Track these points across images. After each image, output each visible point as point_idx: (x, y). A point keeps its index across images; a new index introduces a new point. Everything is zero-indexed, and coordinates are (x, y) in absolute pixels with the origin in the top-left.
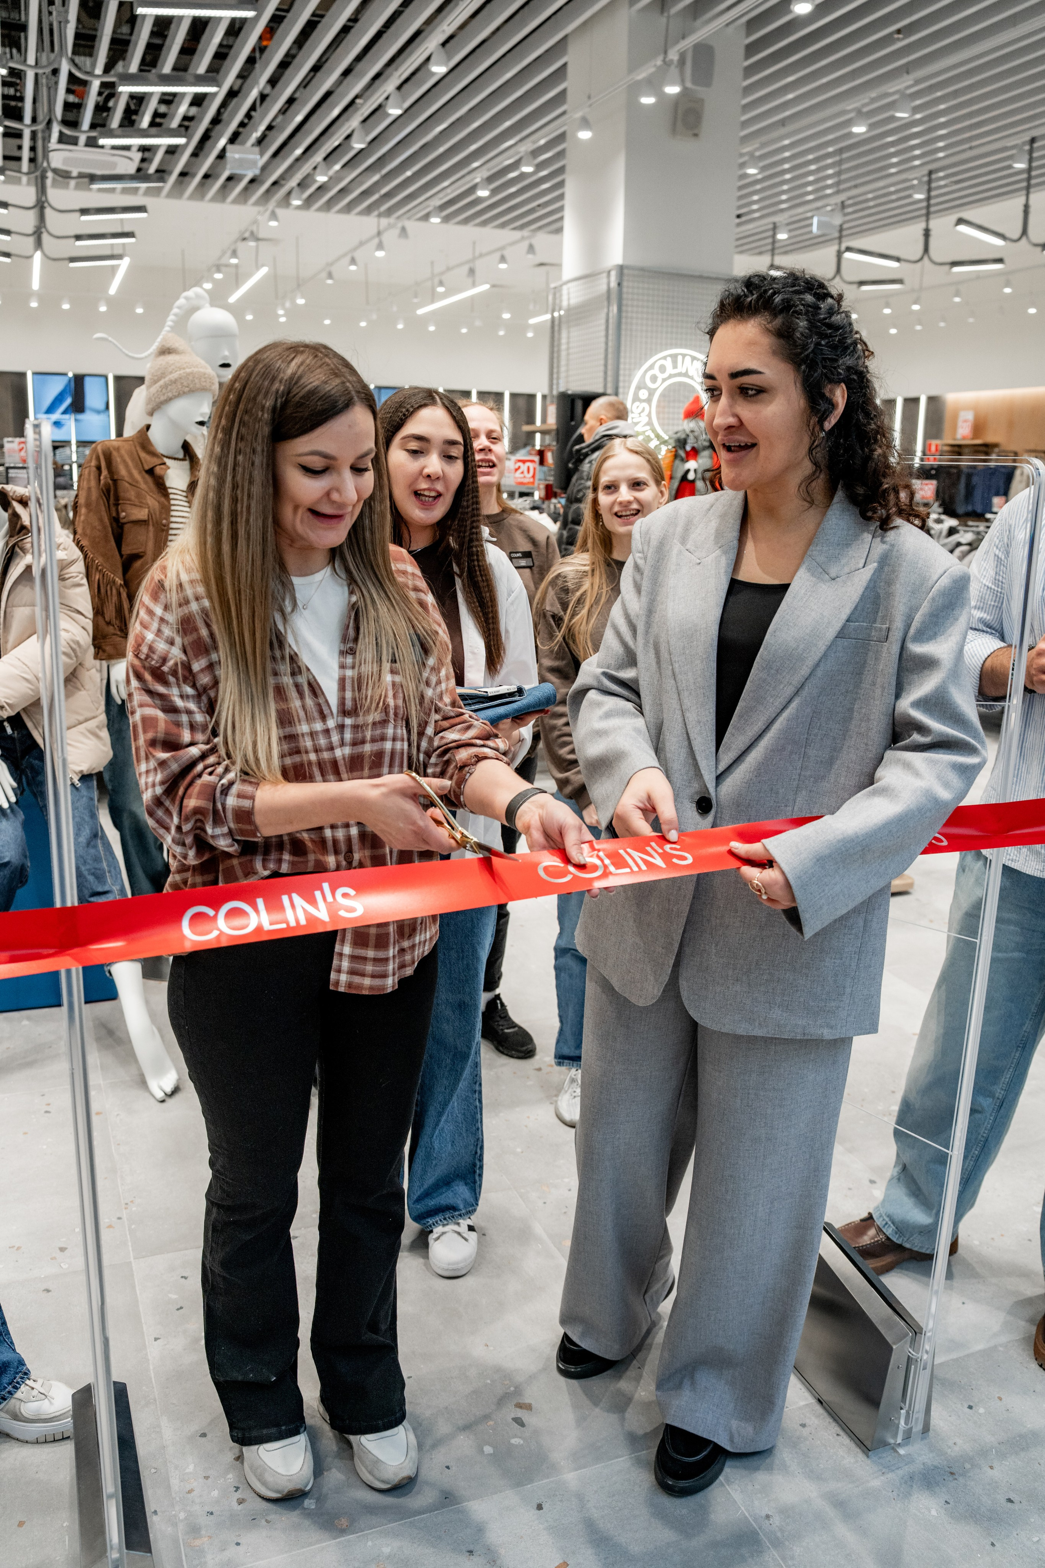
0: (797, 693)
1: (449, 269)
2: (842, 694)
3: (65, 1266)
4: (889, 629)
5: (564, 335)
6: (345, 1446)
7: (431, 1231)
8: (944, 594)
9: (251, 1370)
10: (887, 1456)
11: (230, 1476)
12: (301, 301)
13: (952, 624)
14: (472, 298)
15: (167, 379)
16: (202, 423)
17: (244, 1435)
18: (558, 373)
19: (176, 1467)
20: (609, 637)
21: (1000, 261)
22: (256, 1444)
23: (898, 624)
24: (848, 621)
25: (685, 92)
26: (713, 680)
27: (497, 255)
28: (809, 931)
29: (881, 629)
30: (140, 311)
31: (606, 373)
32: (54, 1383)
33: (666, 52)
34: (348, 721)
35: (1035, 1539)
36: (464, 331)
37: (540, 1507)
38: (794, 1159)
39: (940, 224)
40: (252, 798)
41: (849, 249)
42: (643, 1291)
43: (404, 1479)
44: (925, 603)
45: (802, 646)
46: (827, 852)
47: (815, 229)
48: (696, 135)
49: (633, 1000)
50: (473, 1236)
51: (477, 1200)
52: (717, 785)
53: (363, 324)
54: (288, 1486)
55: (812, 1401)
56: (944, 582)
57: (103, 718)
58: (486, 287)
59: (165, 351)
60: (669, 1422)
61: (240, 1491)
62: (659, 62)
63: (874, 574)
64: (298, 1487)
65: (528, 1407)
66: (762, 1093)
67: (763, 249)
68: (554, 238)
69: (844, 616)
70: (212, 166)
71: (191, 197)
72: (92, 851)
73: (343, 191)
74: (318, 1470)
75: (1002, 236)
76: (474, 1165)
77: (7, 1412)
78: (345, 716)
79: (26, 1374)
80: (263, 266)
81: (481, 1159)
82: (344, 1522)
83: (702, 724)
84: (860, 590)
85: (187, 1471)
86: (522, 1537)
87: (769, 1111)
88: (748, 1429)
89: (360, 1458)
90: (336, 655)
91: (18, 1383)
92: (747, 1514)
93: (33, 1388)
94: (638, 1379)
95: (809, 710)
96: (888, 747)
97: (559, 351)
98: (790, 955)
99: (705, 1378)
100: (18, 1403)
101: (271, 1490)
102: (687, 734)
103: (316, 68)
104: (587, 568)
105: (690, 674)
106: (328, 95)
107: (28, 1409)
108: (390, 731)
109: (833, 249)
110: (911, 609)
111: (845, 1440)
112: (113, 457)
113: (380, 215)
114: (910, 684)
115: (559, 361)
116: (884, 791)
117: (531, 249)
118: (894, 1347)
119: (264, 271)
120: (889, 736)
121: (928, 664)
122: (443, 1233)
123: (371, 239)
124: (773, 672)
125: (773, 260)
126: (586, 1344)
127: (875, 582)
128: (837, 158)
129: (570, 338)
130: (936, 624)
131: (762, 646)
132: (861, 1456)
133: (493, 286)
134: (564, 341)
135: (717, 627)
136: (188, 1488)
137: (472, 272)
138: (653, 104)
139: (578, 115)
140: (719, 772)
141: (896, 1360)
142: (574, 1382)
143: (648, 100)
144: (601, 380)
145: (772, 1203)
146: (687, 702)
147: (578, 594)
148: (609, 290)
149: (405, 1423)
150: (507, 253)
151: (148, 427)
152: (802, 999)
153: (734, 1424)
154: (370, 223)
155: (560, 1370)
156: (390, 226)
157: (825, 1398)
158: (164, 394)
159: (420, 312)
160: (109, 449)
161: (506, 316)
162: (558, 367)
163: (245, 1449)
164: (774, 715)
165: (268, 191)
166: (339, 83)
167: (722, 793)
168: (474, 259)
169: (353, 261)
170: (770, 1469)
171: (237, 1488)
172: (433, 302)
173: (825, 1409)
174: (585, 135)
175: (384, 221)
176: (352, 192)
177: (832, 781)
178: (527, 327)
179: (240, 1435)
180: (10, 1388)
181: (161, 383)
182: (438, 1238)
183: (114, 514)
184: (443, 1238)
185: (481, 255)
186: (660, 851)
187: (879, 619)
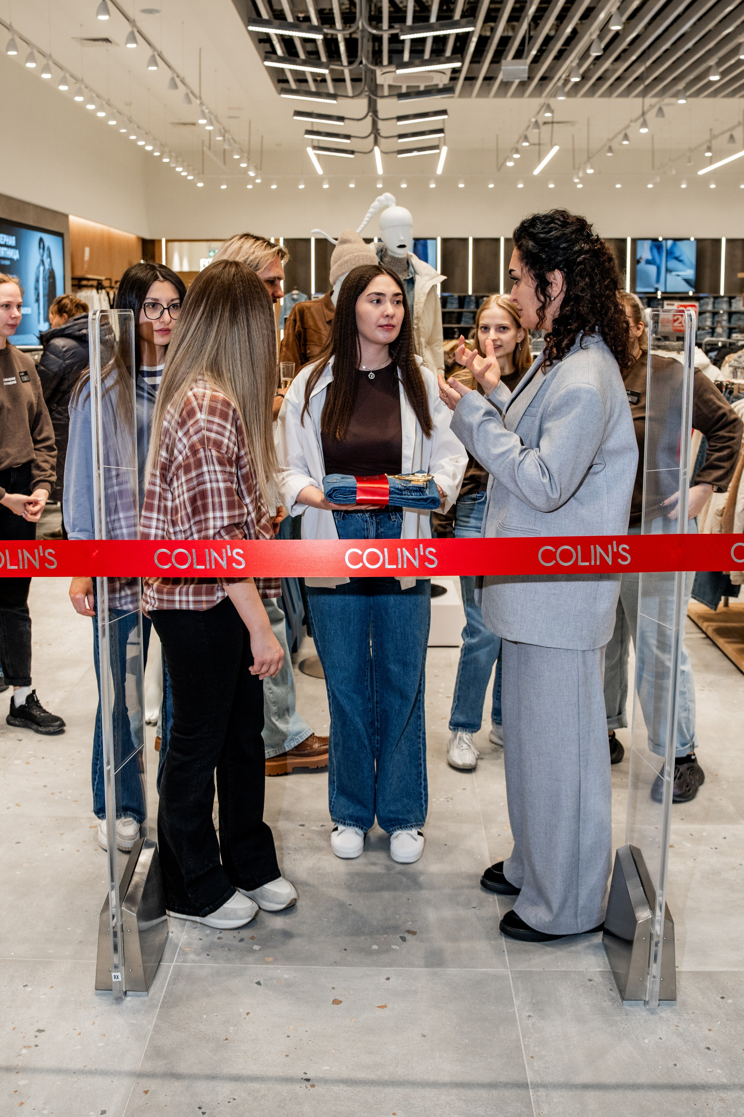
1: (714, 137)
12: (590, 171)
15: (342, 260)
30: (461, 186)
50: (421, 838)
51: (424, 817)
53: (650, 186)
59: (343, 241)
80: (555, 145)
112: (305, 314)
118: (639, 922)
119: (557, 149)
122: (402, 836)
123: (637, 120)
137: (732, 139)
141: (641, 933)
156: (651, 108)
159: (699, 173)
160: (303, 308)
168: (736, 126)
169: (626, 137)
172: (706, 165)
183: (303, 351)
184: (402, 839)
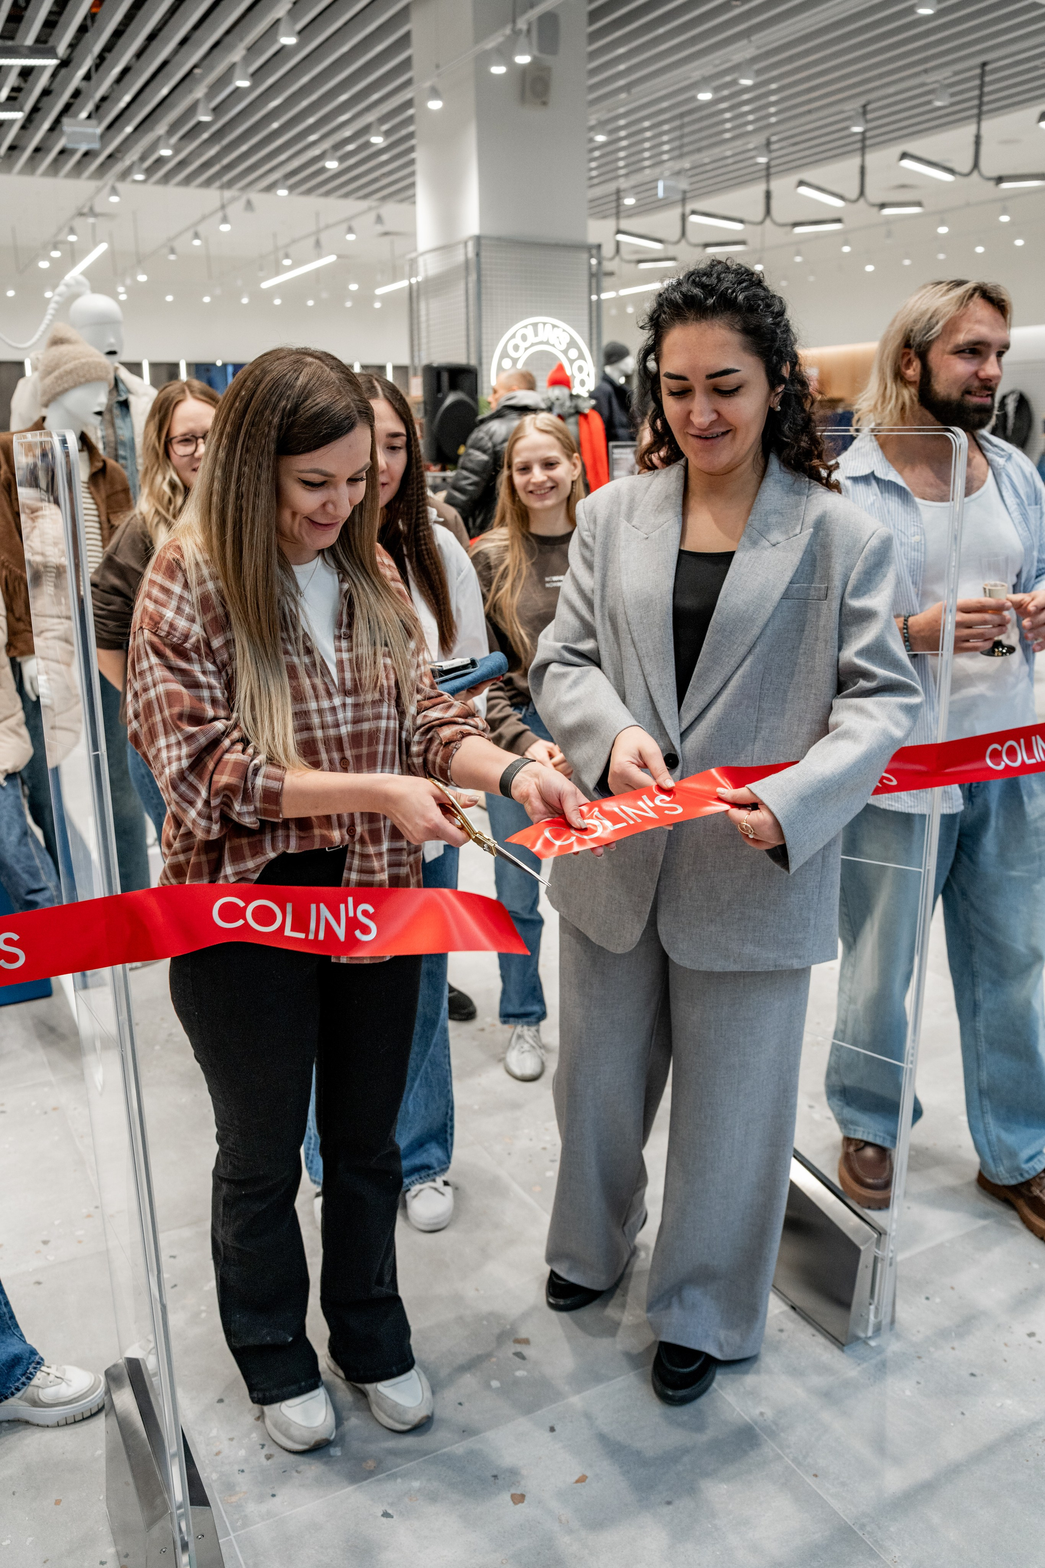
0: (749, 652)
1: (294, 241)
2: (789, 650)
3: (51, 1258)
4: (827, 588)
5: (423, 305)
6: (359, 1396)
7: (409, 1190)
8: (874, 554)
9: (268, 1334)
10: (860, 1349)
11: (254, 1435)
12: (142, 278)
13: (882, 580)
14: (318, 271)
16: (99, 413)
17: (264, 1395)
18: (419, 344)
19: (200, 1433)
20: (562, 611)
21: (838, 221)
22: (277, 1402)
23: (837, 583)
24: (791, 583)
25: (535, 62)
26: (671, 646)
27: (344, 227)
28: (794, 866)
29: (820, 589)
31: (468, 343)
32: (67, 1367)
33: (514, 22)
34: (349, 700)
35: (999, 1404)
36: (310, 303)
37: (552, 1429)
38: (765, 1082)
39: (779, 185)
40: (281, 780)
41: (694, 212)
42: (622, 1222)
43: (423, 1418)
44: (859, 563)
45: (751, 609)
46: (810, 792)
47: (661, 193)
48: (544, 103)
49: (611, 949)
50: (448, 1190)
51: (449, 1157)
52: (682, 741)
53: (207, 299)
54: (313, 1438)
55: (786, 1308)
56: (874, 542)
57: (21, 715)
58: (332, 258)
59: (57, 341)
60: (664, 1339)
61: (266, 1448)
62: (508, 31)
63: (810, 539)
64: (324, 1437)
65: (526, 1342)
66: (734, 1024)
67: (608, 212)
68: (405, 206)
69: (787, 579)
70: (44, 139)
71: (22, 172)
72: (24, 849)
73: (182, 164)
74: (339, 1421)
75: (842, 197)
76: (446, 1125)
77: (26, 1400)
78: (346, 695)
79: (39, 1363)
80: (101, 242)
81: (452, 1120)
82: (371, 1464)
83: (664, 687)
84: (800, 555)
85: (212, 1435)
86: (540, 1458)
87: (741, 1040)
88: (735, 1337)
89: (378, 1405)
90: (331, 639)
91: (31, 1373)
92: (742, 1414)
93: (49, 1374)
94: (623, 1306)
95: (761, 666)
96: (834, 697)
97: (419, 323)
98: (758, 893)
99: (693, 1294)
100: (35, 1390)
101: (295, 1441)
102: (651, 697)
103: (152, 37)
104: (507, 543)
105: (649, 641)
106: (165, 64)
107: (47, 1394)
108: (384, 710)
109: (676, 212)
110: (847, 568)
111: (821, 1339)
113: (222, 187)
114: (850, 636)
115: (419, 334)
116: (847, 735)
117: (379, 219)
118: (862, 1248)
119: (103, 247)
120: (834, 685)
121: (866, 616)
122: (421, 1190)
123: (214, 212)
124: (726, 634)
125: (618, 224)
126: (573, 1278)
127: (812, 546)
128: (677, 123)
129: (429, 309)
130: (869, 581)
131: (715, 611)
132: (837, 1352)
133: (339, 257)
134: (423, 312)
135: (671, 597)
136: (215, 1450)
137: (318, 244)
138: (505, 74)
139: (427, 84)
140: (682, 730)
141: (865, 1260)
142: (564, 1315)
143: (498, 70)
144: (463, 351)
145: (747, 1125)
146: (648, 668)
147: (502, 568)
148: (467, 261)
149: (416, 1367)
150: (355, 224)
151: (44, 419)
152: (772, 934)
153: (722, 1334)
154: (212, 196)
155: (551, 1305)
156: (233, 199)
157: (798, 1303)
158: (59, 385)
159: (265, 285)
161: (354, 287)
162: (419, 338)
163: (266, 1408)
164: (730, 674)
165: (102, 165)
166: (176, 52)
167: (687, 749)
168: (318, 231)
169: (197, 236)
170: (758, 1372)
171: (263, 1446)
172: (277, 273)
173: (799, 1314)
174: (435, 105)
175: (228, 194)
176: (191, 163)
177: (786, 730)
178: (374, 298)
179: (260, 1396)
180: (23, 1379)
181: (56, 373)
182: (416, 1196)
184: (422, 1194)
185: (328, 227)
186: (651, 805)
187: (817, 580)
